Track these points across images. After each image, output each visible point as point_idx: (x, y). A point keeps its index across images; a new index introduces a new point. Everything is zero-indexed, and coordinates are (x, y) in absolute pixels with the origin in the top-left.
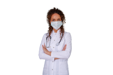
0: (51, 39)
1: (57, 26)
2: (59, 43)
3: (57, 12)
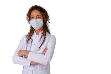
0: (32, 42)
1: (35, 25)
2: (40, 47)
3: (37, 8)
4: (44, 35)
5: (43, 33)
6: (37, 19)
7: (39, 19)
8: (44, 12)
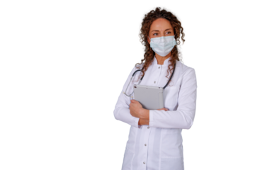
3: (162, 15)
4: (173, 64)
5: (170, 61)
6: (166, 37)
7: (169, 37)
8: (177, 22)
